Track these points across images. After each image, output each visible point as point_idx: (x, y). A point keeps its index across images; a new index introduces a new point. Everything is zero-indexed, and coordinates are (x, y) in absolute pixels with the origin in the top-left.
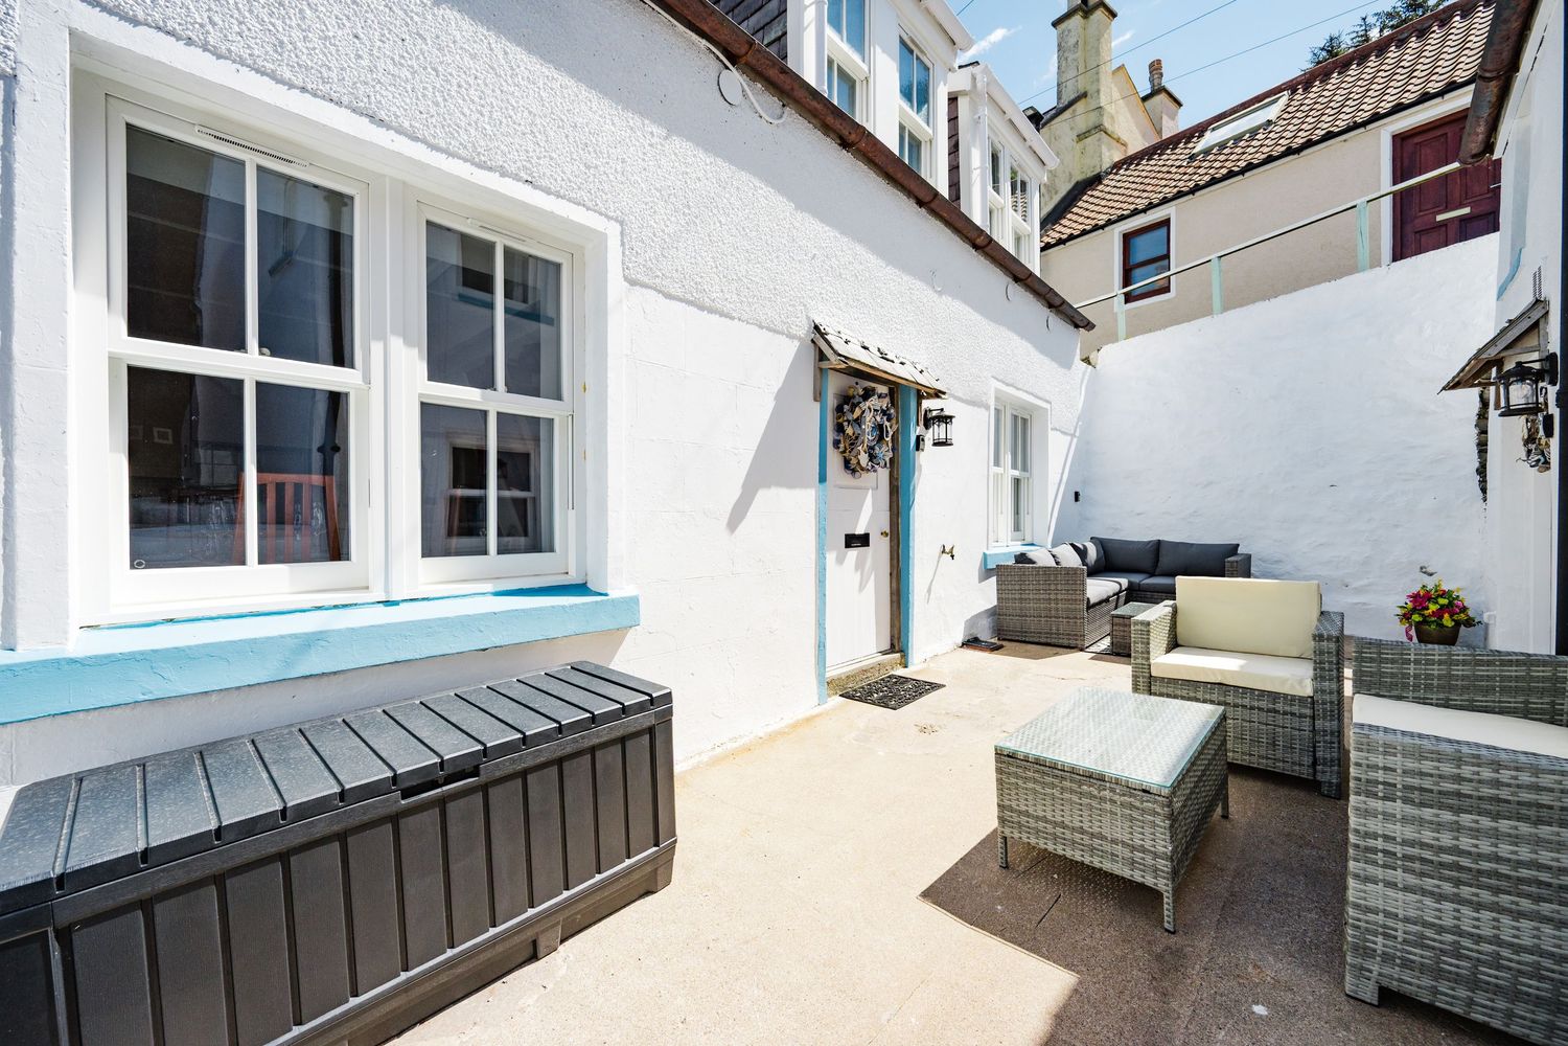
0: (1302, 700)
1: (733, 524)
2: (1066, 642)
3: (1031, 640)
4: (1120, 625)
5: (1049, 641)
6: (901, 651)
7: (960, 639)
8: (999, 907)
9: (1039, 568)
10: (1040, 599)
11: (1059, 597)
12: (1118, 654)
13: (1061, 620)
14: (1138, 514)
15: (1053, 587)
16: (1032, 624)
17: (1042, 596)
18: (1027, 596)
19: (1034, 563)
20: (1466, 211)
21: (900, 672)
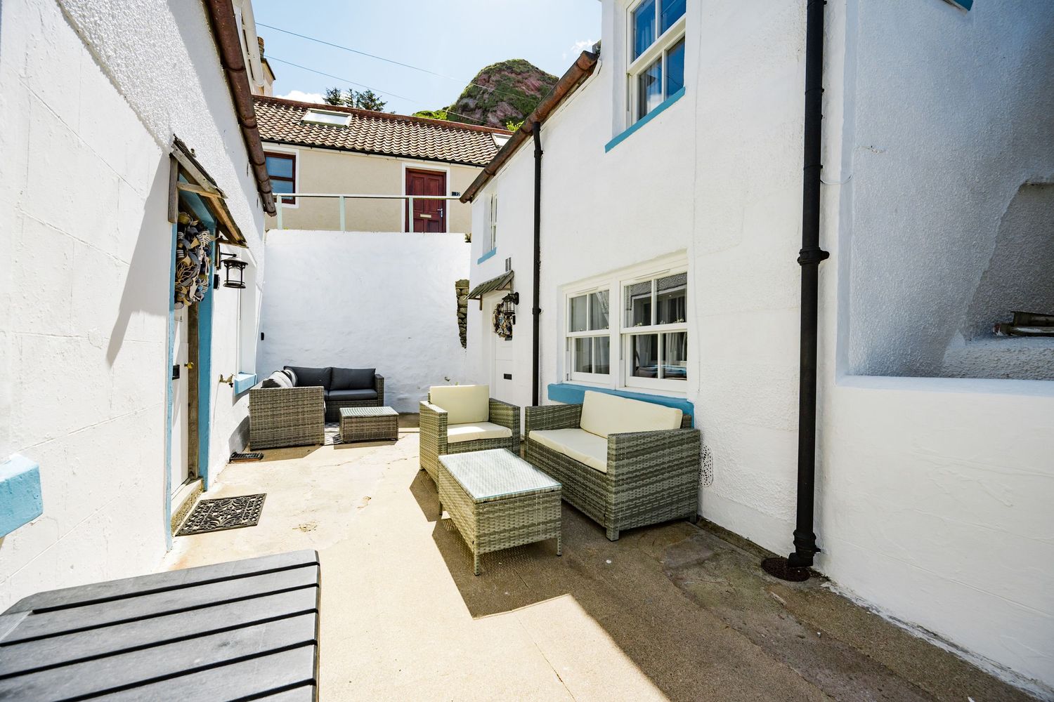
0: (509, 439)
1: (111, 357)
2: (310, 441)
3: (282, 445)
4: (349, 423)
5: (297, 443)
6: (199, 477)
7: (228, 455)
8: (506, 593)
9: (283, 390)
10: (289, 413)
11: (306, 409)
12: (346, 443)
13: (307, 426)
14: (307, 351)
15: (300, 403)
16: (283, 433)
17: (291, 411)
18: (279, 412)
19: (279, 386)
20: (430, 216)
21: (204, 497)
